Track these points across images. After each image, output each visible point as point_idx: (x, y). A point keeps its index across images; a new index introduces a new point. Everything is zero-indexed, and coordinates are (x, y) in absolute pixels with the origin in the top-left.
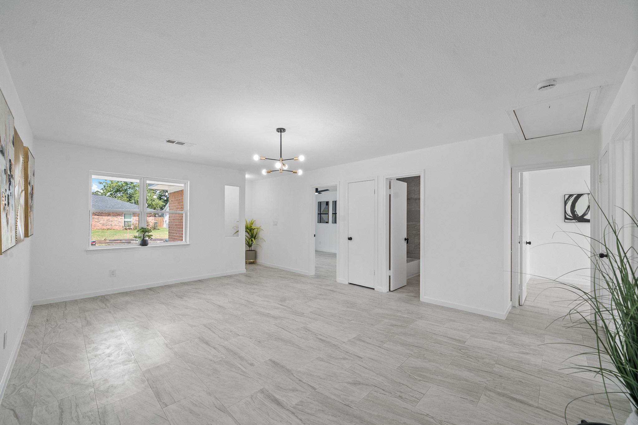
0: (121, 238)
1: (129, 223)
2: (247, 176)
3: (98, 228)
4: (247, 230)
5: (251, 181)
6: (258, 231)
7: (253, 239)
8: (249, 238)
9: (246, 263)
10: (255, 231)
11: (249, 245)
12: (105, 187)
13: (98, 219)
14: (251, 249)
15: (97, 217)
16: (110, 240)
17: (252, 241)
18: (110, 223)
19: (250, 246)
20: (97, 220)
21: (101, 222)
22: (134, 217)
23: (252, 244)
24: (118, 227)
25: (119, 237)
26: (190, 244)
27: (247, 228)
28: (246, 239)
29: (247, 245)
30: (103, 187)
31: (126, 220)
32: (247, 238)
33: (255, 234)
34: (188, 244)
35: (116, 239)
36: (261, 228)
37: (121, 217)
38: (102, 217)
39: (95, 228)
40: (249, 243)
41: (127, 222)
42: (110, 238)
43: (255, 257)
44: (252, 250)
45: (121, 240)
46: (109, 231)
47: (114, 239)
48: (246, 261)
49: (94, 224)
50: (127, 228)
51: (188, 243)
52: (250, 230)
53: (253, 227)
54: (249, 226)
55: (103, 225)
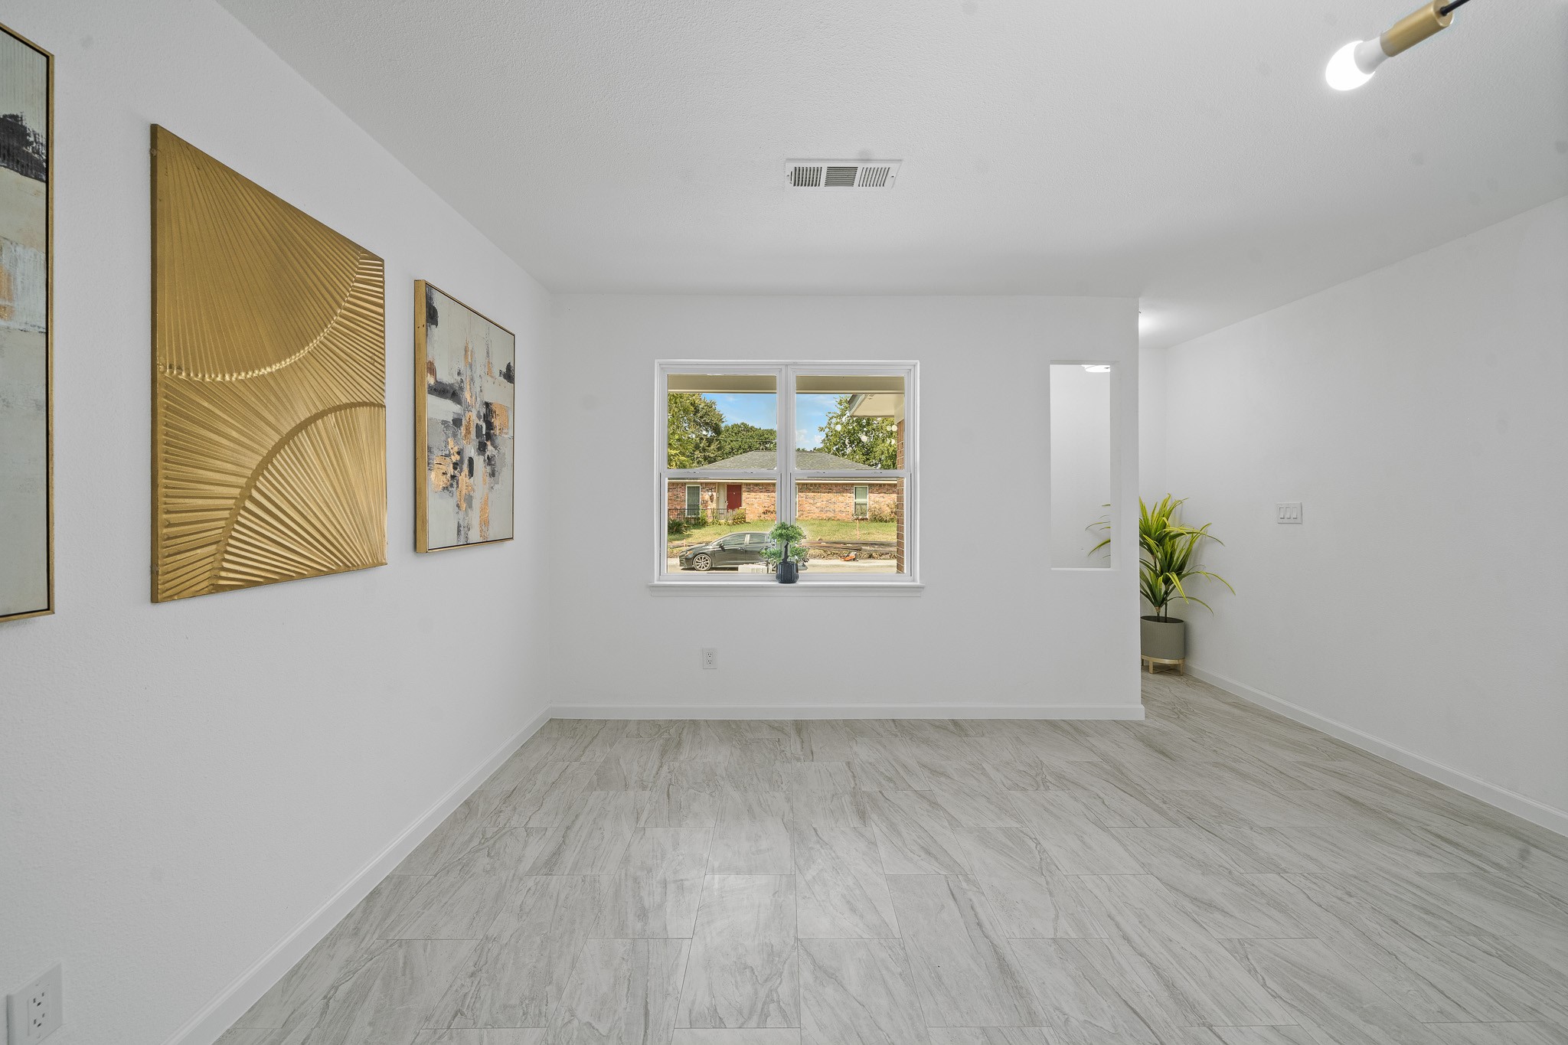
0: (846, 540)
1: (863, 507)
2: (1147, 323)
3: (814, 516)
4: (1144, 539)
5: (1165, 346)
6: (1195, 546)
7: (1174, 577)
8: (1155, 572)
9: (1145, 667)
10: (1181, 544)
11: (1155, 597)
12: (827, 436)
13: (813, 498)
14: (1162, 614)
15: (813, 494)
16: (827, 543)
17: (1167, 581)
18: (832, 506)
19: (1159, 601)
20: (812, 501)
21: (818, 505)
22: (871, 494)
23: (1166, 593)
24: (844, 514)
25: (843, 536)
26: (923, 588)
27: (1145, 531)
28: (1142, 574)
29: (1147, 596)
30: (824, 437)
31: (859, 500)
32: (1146, 572)
33: (1178, 557)
34: (918, 587)
35: (837, 540)
36: (1211, 531)
37: (849, 495)
38: (819, 494)
39: (810, 518)
40: (1157, 591)
41: (859, 504)
42: (827, 538)
43: (1185, 646)
44: (1166, 620)
45: (845, 544)
46: (829, 524)
47: (834, 540)
48: (1145, 658)
49: (808, 508)
50: (860, 517)
51: (918, 583)
52: (1160, 541)
53: (1173, 529)
54: (1153, 522)
55: (822, 511)
